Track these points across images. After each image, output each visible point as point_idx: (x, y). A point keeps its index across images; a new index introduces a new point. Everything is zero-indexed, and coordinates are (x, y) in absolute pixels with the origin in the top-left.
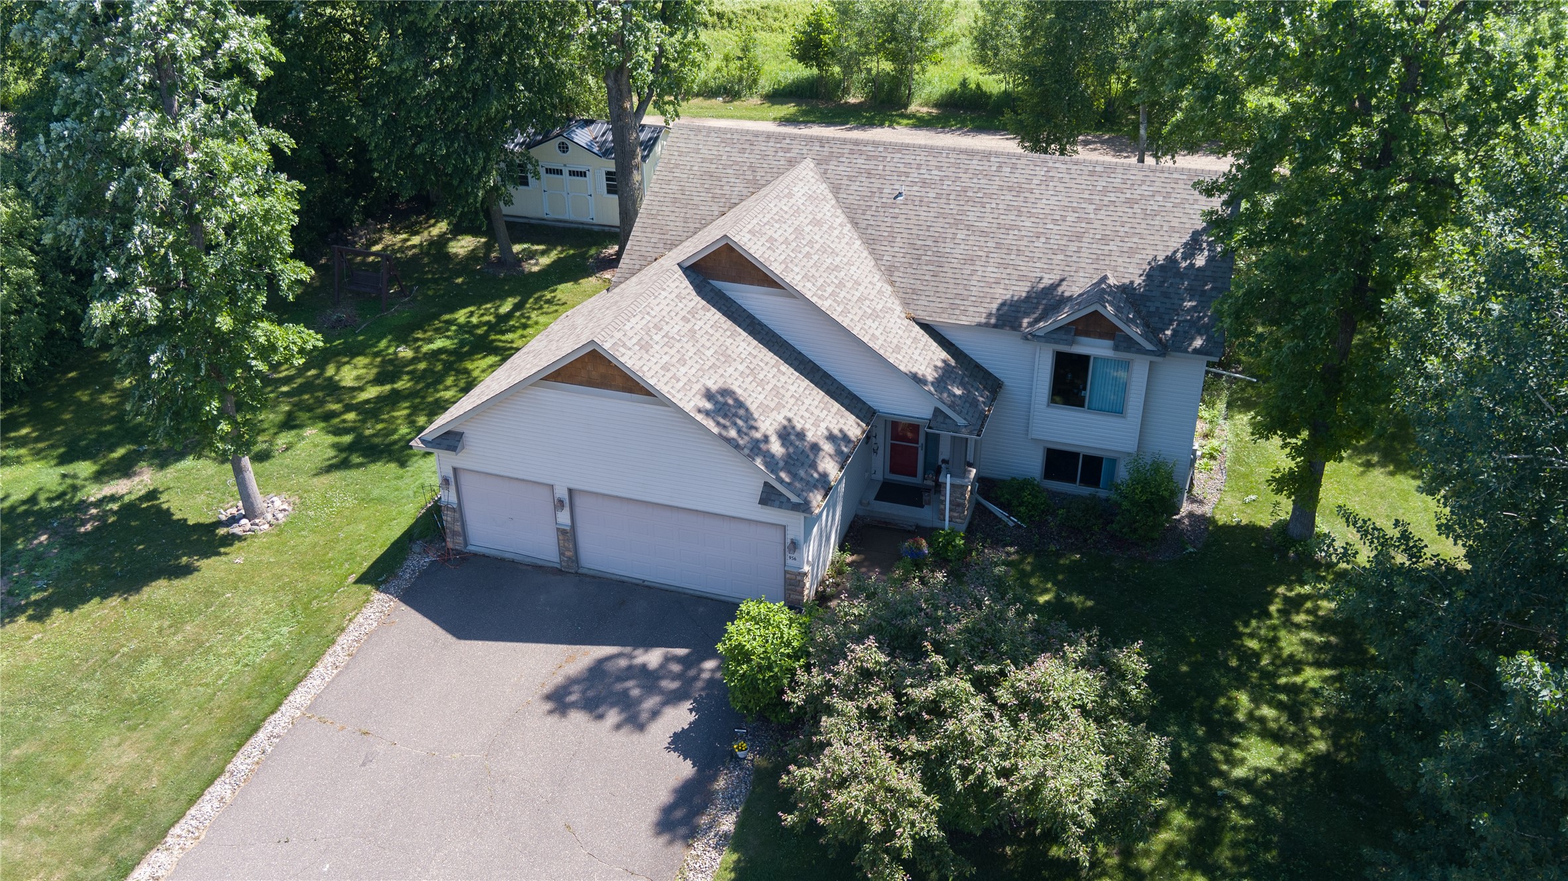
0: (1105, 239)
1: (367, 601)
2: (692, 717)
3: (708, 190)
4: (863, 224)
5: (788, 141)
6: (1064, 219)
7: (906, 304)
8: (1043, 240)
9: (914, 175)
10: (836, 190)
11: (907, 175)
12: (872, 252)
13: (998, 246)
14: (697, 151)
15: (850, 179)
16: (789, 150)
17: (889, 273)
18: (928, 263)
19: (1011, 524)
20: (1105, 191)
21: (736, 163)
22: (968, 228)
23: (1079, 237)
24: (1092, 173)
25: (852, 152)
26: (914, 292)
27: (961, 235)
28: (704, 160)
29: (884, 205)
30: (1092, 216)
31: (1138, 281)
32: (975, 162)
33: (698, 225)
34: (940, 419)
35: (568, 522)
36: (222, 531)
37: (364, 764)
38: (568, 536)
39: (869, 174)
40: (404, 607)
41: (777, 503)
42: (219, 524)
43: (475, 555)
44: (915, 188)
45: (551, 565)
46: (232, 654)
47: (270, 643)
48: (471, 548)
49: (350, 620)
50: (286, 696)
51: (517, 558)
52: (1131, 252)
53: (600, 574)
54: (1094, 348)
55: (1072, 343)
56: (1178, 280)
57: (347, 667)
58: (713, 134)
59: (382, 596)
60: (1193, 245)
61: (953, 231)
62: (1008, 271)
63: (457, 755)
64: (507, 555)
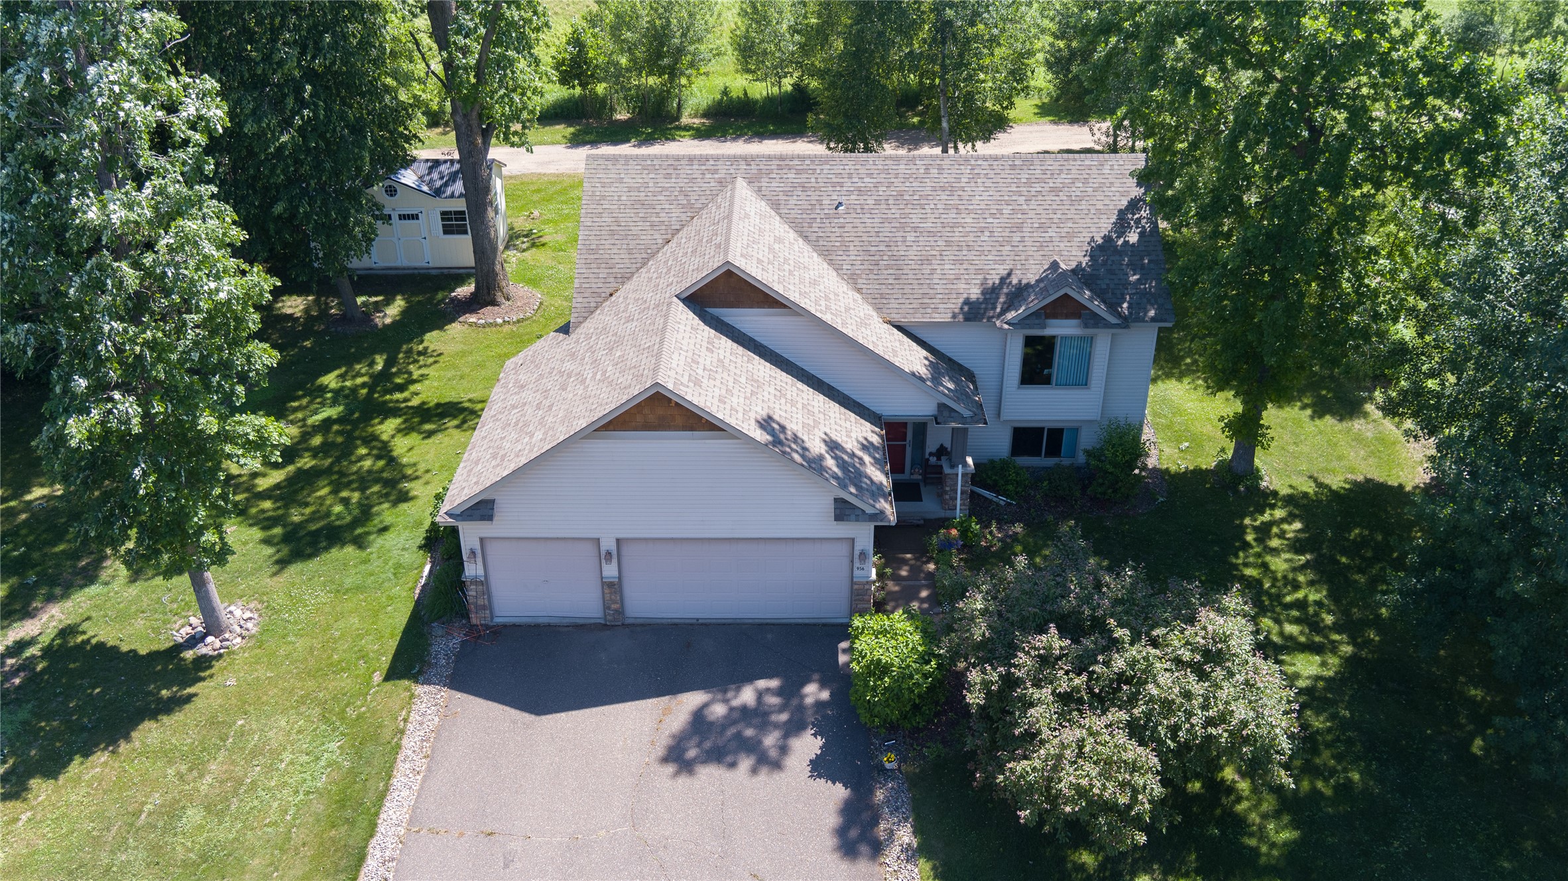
0: (1042, 227)
1: (412, 696)
2: (819, 741)
3: (644, 219)
4: (813, 237)
5: (712, 162)
6: (1000, 211)
7: (878, 309)
8: (987, 234)
9: (848, 184)
10: (776, 206)
11: (841, 185)
12: (831, 263)
13: (948, 243)
14: (621, 180)
15: (786, 193)
16: (716, 172)
17: (852, 280)
18: (888, 267)
19: (1002, 503)
20: (1029, 183)
21: (666, 189)
22: (915, 229)
23: (1019, 227)
24: (1013, 167)
25: (780, 168)
26: (882, 296)
27: (910, 238)
28: (630, 189)
29: (828, 216)
30: (1025, 207)
31: (1085, 261)
32: (902, 167)
33: (645, 256)
34: (946, 413)
35: (616, 574)
36: (189, 655)
37: (506, 866)
38: (613, 589)
39: (804, 189)
40: (459, 695)
41: (853, 517)
42: (177, 648)
43: (505, 626)
44: (853, 197)
45: (592, 621)
46: (285, 784)
47: (323, 763)
48: (497, 620)
49: (405, 720)
50: (377, 814)
51: (553, 621)
52: (1070, 236)
53: (648, 621)
54: (1061, 329)
55: (1044, 327)
56: (1117, 258)
57: (429, 769)
58: (631, 162)
59: (426, 688)
60: (1122, 224)
61: (901, 234)
62: (965, 266)
63: (603, 833)
64: (541, 621)
